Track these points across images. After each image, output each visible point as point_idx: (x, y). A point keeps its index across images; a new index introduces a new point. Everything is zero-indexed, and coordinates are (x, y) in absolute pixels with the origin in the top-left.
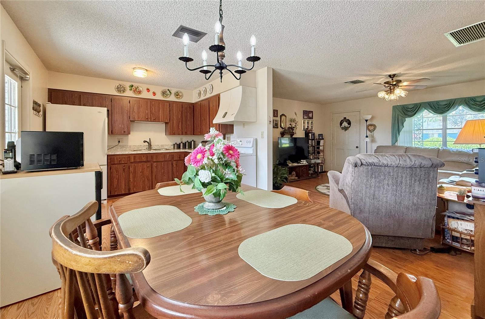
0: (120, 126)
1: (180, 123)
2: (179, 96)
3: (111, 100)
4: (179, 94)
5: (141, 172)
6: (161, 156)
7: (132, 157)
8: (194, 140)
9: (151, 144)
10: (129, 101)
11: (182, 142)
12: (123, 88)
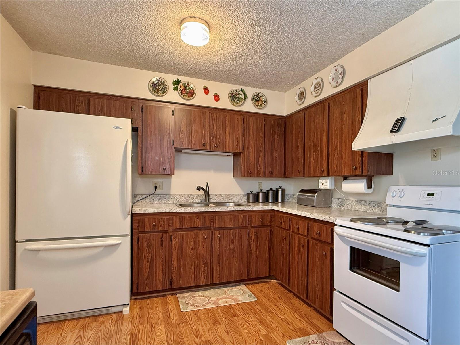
0: (157, 158)
1: (262, 154)
2: (260, 103)
3: (142, 108)
4: (261, 99)
5: (192, 249)
6: (229, 216)
7: (178, 220)
8: (283, 188)
9: (210, 194)
10: (173, 111)
11: (261, 191)
12: (162, 86)
